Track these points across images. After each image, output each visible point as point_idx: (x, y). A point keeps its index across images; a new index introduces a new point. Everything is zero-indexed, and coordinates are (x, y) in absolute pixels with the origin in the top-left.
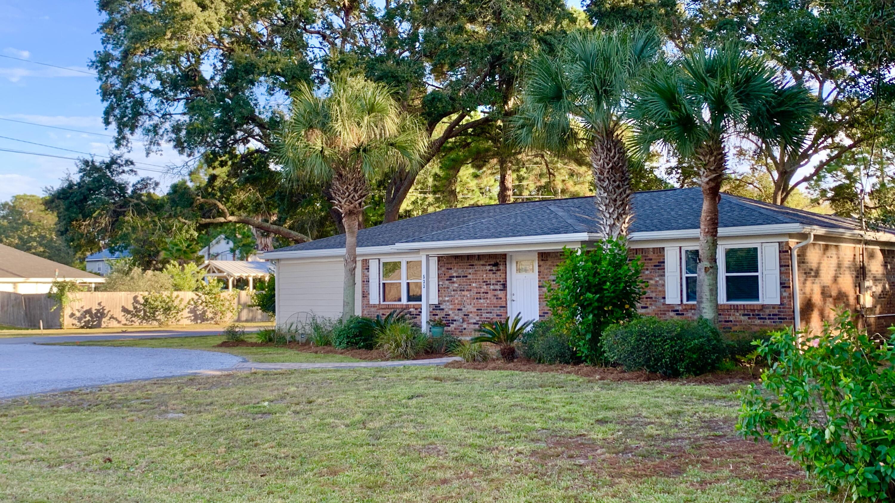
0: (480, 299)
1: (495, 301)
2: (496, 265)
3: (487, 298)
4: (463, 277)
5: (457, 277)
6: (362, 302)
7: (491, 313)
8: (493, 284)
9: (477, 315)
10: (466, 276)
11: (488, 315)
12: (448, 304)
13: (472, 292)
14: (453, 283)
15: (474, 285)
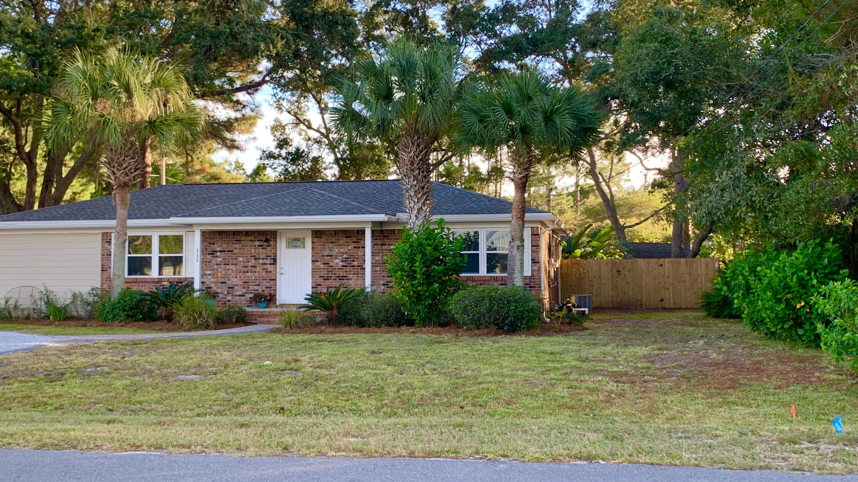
0: (248, 272)
1: (264, 274)
2: (267, 240)
3: (255, 272)
4: (228, 251)
5: (220, 251)
6: (102, 276)
7: (259, 285)
8: (262, 259)
9: (244, 288)
10: (232, 251)
11: (256, 288)
12: (210, 277)
13: (238, 267)
14: (217, 257)
15: (240, 259)
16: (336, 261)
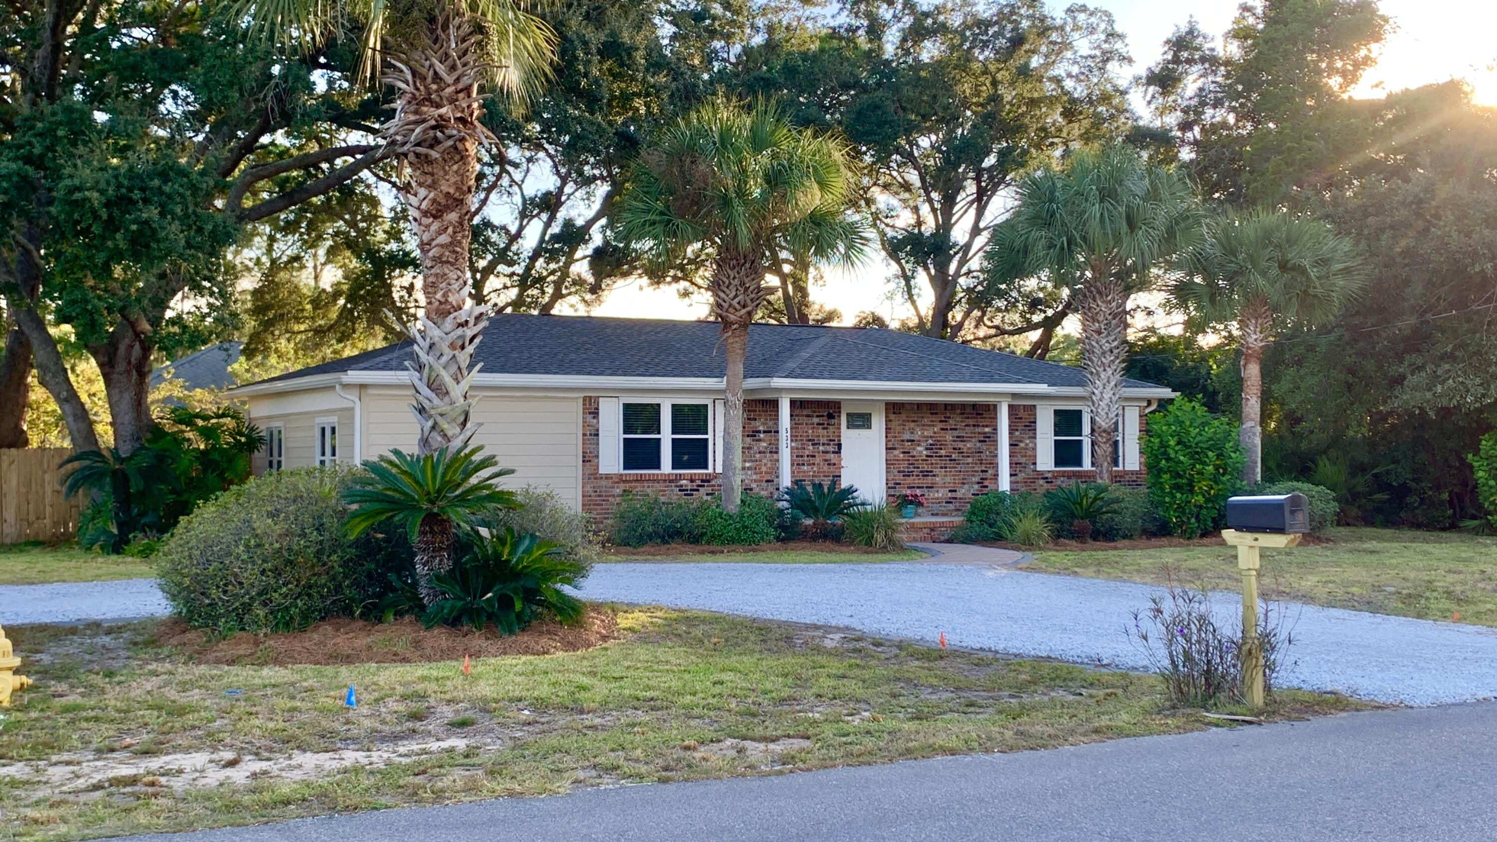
1: (826, 468)
2: (828, 416)
5: (765, 432)
6: (583, 470)
8: (823, 444)
12: (751, 472)
14: (760, 440)
16: (919, 449)
